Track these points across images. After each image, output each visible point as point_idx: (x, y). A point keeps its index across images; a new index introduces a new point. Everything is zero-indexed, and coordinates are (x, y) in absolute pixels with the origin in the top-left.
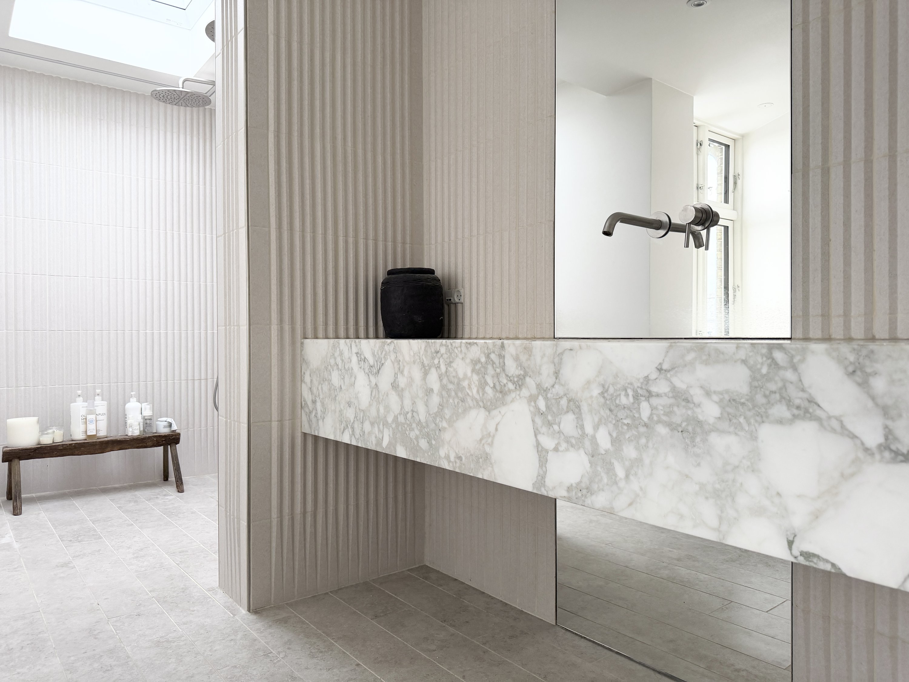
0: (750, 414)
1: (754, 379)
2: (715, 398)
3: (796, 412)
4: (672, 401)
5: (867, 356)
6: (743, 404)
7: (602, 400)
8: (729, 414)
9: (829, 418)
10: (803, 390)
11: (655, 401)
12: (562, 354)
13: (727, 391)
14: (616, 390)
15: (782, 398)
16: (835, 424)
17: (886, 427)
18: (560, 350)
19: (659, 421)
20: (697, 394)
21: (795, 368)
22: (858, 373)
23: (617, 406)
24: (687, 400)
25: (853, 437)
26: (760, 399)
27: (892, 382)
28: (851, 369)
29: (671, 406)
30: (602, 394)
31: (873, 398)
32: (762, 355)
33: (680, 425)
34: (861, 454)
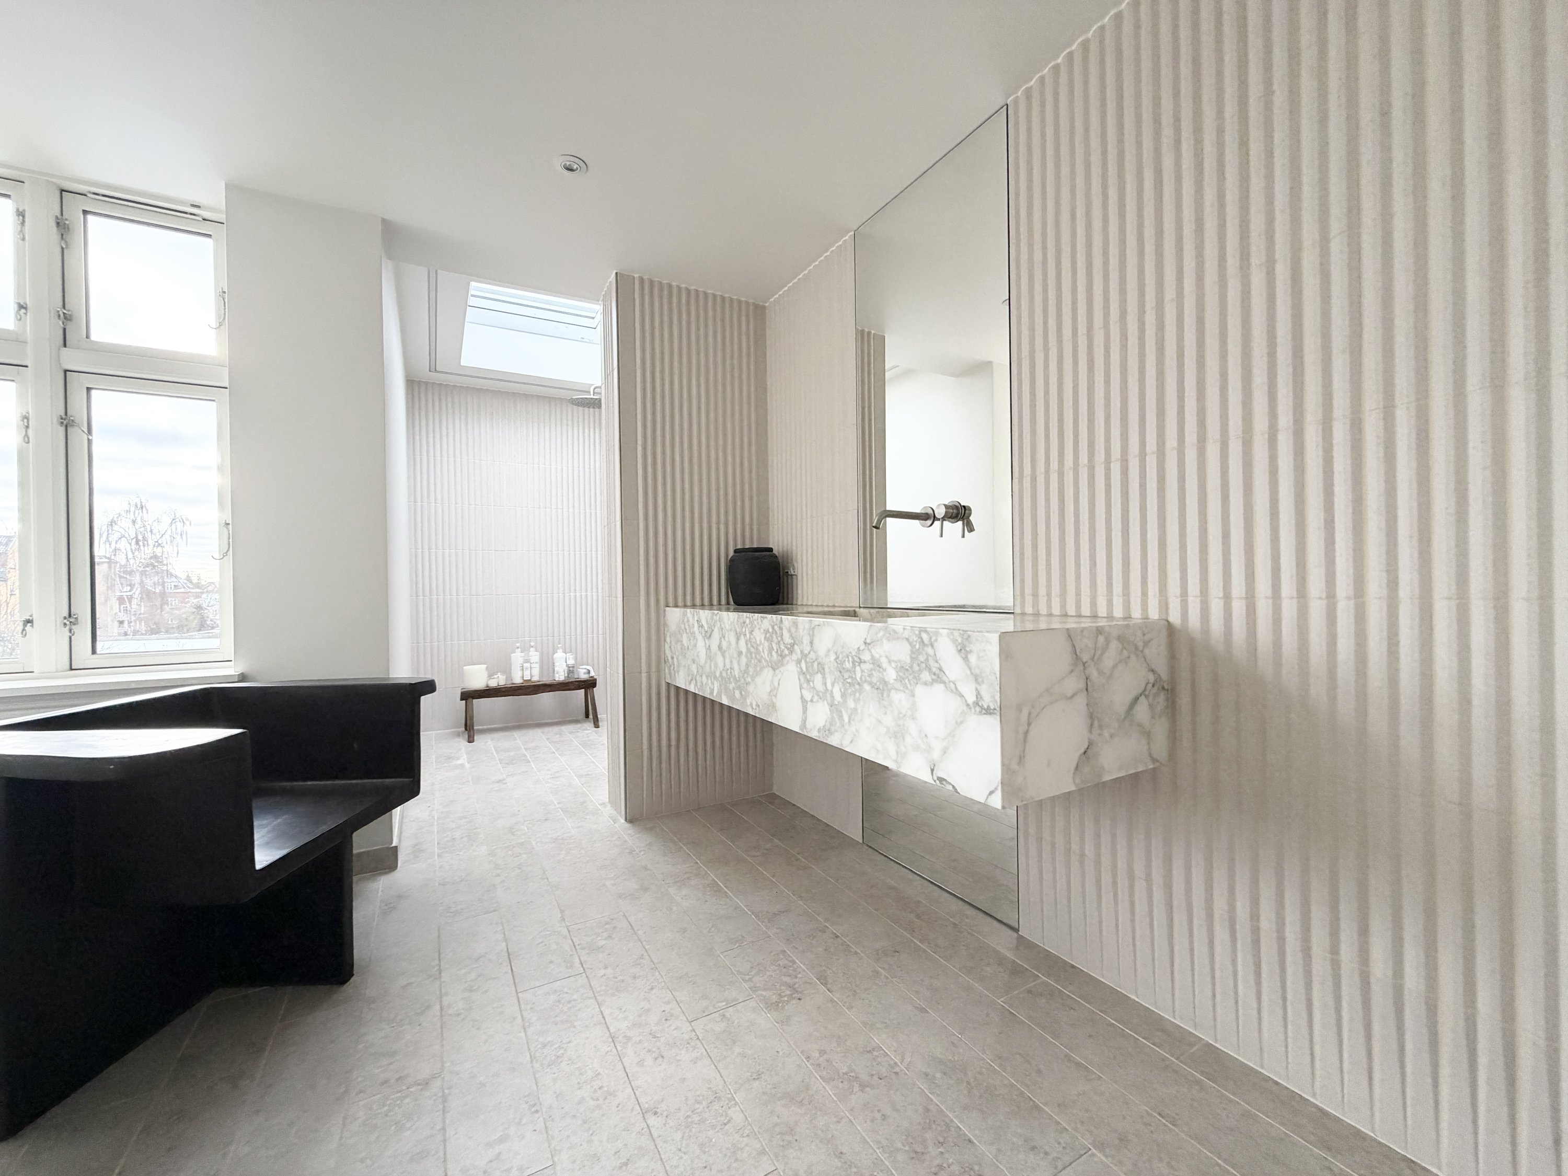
0: (910, 677)
1: (912, 652)
2: (894, 665)
3: (934, 677)
4: (871, 666)
5: (967, 639)
6: (907, 670)
7: (836, 664)
8: (900, 677)
9: (950, 682)
10: (937, 662)
11: (863, 666)
12: (813, 628)
13: (900, 661)
14: (843, 657)
15: (926, 666)
16: (952, 686)
17: (977, 689)
18: (813, 626)
19: (866, 681)
20: (884, 660)
21: (932, 645)
22: (963, 651)
23: (844, 669)
24: (879, 666)
25: (962, 696)
26: (916, 668)
27: (979, 658)
28: (959, 648)
29: (871, 670)
30: (836, 659)
31: (970, 669)
32: (916, 635)
33: (876, 684)
34: (965, 708)
